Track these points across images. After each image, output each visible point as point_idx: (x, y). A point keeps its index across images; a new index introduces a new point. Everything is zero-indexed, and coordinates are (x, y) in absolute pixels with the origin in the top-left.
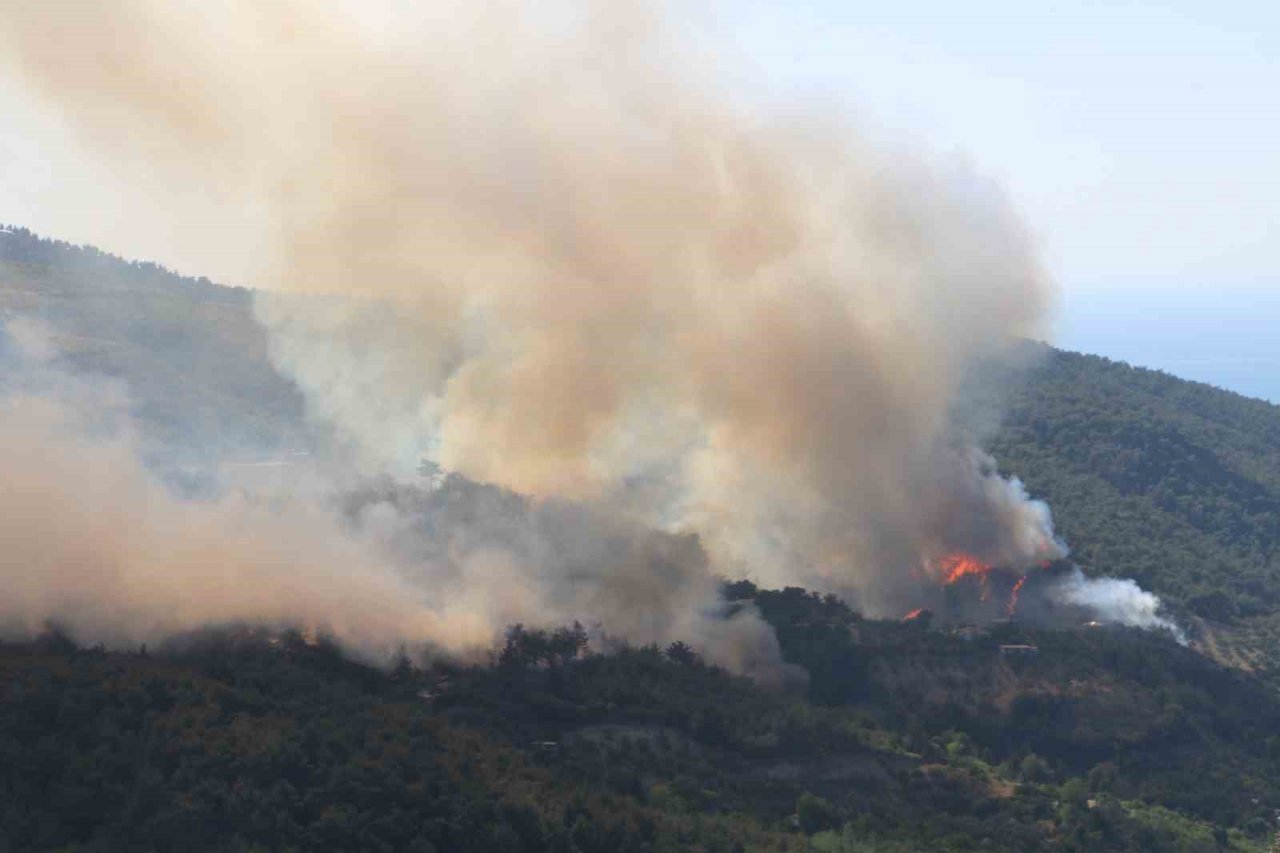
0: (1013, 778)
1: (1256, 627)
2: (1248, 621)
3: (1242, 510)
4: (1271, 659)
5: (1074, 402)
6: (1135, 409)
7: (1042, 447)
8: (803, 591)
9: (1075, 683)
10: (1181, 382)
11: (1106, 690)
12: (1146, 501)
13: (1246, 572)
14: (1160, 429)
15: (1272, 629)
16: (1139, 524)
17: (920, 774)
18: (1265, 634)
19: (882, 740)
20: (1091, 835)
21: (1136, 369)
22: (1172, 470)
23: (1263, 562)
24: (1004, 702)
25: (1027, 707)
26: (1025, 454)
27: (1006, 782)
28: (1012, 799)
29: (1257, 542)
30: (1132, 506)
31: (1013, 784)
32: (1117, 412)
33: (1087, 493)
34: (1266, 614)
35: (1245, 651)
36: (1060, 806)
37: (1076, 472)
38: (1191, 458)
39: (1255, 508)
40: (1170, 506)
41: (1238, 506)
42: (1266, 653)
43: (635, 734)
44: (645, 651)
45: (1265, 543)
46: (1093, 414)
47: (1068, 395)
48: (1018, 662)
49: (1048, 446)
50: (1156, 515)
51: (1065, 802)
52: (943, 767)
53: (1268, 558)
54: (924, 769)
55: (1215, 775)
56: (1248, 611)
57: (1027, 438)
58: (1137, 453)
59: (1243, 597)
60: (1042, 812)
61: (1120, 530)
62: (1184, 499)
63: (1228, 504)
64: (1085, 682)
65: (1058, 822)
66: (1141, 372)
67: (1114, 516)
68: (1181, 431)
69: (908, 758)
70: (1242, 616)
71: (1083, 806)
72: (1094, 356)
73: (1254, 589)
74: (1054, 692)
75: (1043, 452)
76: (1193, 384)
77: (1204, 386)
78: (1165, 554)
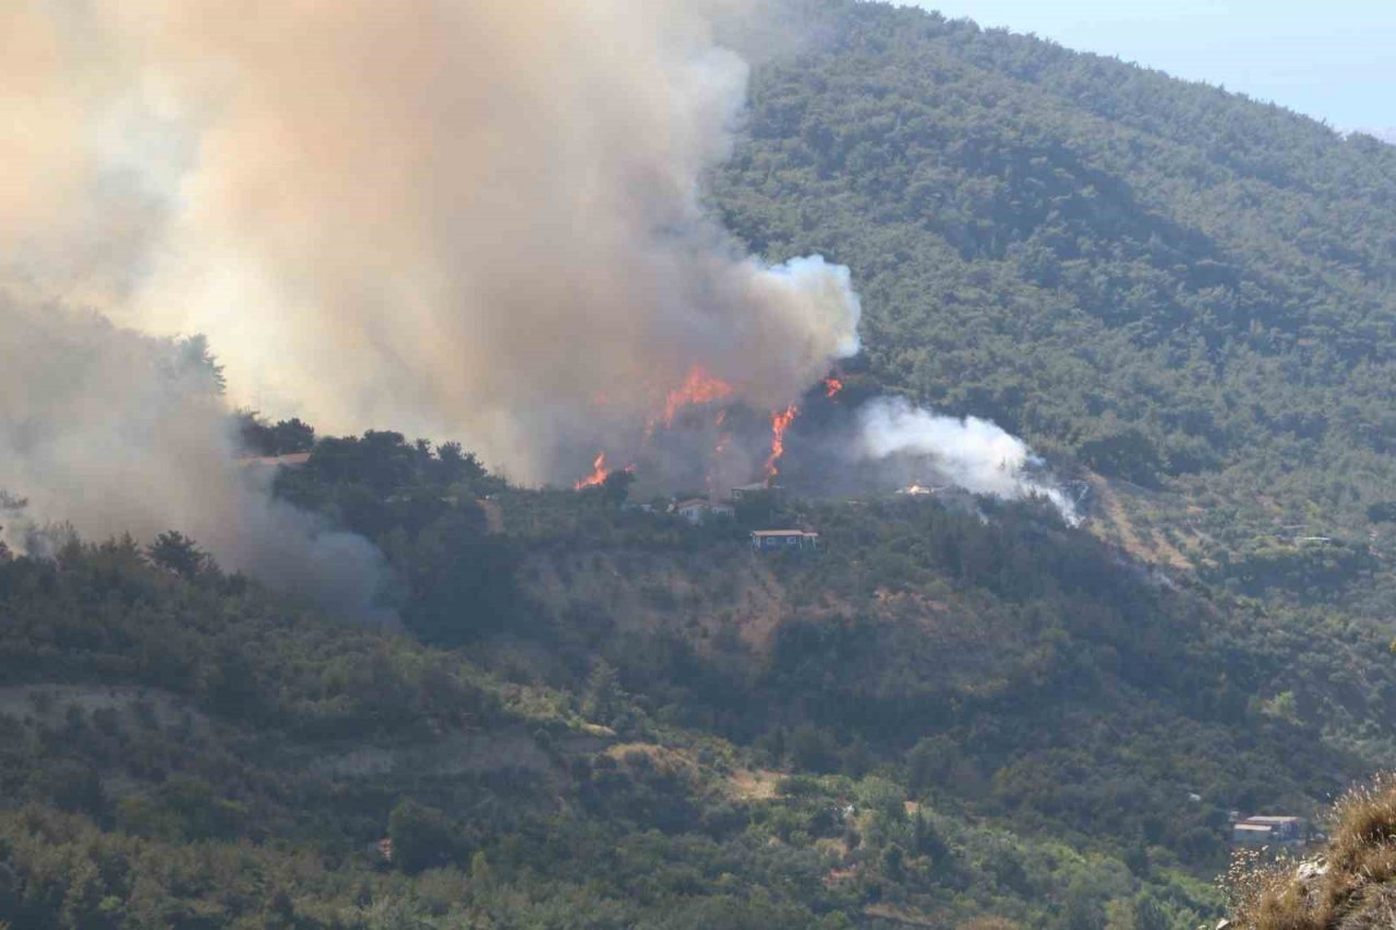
0: (774, 766)
1: (1199, 491)
2: (1186, 481)
3: (1174, 285)
4: (1224, 546)
5: (880, 94)
6: (989, 105)
7: (824, 175)
8: (399, 437)
9: (882, 594)
10: (1071, 54)
11: (936, 606)
12: (1004, 271)
13: (1181, 394)
14: (1030, 140)
15: (1227, 493)
16: (995, 311)
17: (609, 763)
18: (1213, 504)
19: (541, 704)
20: (910, 863)
21: (990, 32)
22: (1053, 214)
23: (1212, 375)
24: (758, 632)
25: (796, 641)
26: (795, 188)
27: (761, 772)
28: (773, 803)
29: (1201, 341)
30: (982, 280)
31: (775, 777)
32: (956, 111)
33: (903, 258)
34: (1217, 467)
35: (1177, 533)
36: (856, 813)
37: (885, 220)
38: (1086, 192)
39: (1198, 280)
40: (1049, 280)
41: (1165, 276)
42: (1216, 536)
43: (93, 701)
44: (109, 549)
45: (1214, 341)
46: (913, 114)
47: (870, 80)
48: (785, 560)
49: (837, 174)
50: (1026, 295)
51: (866, 805)
52: (650, 749)
53: (1220, 370)
54: (619, 752)
55: (1126, 753)
56: (1183, 463)
57: (798, 159)
58: (990, 184)
59: (1177, 438)
60: (825, 824)
61: (963, 323)
62: (1073, 267)
63: (1150, 273)
64: (901, 594)
65: (853, 840)
66: (999, 38)
67: (951, 298)
68: (1069, 144)
69: (588, 734)
70: (1174, 473)
71: (896, 813)
72: (916, 10)
73: (1196, 423)
74: (848, 611)
75: (826, 184)
76: (1089, 58)
77: (1111, 61)
78: (1040, 365)
